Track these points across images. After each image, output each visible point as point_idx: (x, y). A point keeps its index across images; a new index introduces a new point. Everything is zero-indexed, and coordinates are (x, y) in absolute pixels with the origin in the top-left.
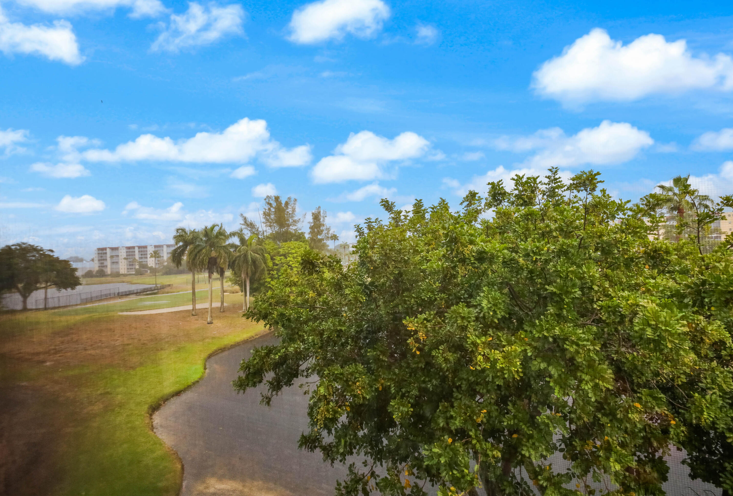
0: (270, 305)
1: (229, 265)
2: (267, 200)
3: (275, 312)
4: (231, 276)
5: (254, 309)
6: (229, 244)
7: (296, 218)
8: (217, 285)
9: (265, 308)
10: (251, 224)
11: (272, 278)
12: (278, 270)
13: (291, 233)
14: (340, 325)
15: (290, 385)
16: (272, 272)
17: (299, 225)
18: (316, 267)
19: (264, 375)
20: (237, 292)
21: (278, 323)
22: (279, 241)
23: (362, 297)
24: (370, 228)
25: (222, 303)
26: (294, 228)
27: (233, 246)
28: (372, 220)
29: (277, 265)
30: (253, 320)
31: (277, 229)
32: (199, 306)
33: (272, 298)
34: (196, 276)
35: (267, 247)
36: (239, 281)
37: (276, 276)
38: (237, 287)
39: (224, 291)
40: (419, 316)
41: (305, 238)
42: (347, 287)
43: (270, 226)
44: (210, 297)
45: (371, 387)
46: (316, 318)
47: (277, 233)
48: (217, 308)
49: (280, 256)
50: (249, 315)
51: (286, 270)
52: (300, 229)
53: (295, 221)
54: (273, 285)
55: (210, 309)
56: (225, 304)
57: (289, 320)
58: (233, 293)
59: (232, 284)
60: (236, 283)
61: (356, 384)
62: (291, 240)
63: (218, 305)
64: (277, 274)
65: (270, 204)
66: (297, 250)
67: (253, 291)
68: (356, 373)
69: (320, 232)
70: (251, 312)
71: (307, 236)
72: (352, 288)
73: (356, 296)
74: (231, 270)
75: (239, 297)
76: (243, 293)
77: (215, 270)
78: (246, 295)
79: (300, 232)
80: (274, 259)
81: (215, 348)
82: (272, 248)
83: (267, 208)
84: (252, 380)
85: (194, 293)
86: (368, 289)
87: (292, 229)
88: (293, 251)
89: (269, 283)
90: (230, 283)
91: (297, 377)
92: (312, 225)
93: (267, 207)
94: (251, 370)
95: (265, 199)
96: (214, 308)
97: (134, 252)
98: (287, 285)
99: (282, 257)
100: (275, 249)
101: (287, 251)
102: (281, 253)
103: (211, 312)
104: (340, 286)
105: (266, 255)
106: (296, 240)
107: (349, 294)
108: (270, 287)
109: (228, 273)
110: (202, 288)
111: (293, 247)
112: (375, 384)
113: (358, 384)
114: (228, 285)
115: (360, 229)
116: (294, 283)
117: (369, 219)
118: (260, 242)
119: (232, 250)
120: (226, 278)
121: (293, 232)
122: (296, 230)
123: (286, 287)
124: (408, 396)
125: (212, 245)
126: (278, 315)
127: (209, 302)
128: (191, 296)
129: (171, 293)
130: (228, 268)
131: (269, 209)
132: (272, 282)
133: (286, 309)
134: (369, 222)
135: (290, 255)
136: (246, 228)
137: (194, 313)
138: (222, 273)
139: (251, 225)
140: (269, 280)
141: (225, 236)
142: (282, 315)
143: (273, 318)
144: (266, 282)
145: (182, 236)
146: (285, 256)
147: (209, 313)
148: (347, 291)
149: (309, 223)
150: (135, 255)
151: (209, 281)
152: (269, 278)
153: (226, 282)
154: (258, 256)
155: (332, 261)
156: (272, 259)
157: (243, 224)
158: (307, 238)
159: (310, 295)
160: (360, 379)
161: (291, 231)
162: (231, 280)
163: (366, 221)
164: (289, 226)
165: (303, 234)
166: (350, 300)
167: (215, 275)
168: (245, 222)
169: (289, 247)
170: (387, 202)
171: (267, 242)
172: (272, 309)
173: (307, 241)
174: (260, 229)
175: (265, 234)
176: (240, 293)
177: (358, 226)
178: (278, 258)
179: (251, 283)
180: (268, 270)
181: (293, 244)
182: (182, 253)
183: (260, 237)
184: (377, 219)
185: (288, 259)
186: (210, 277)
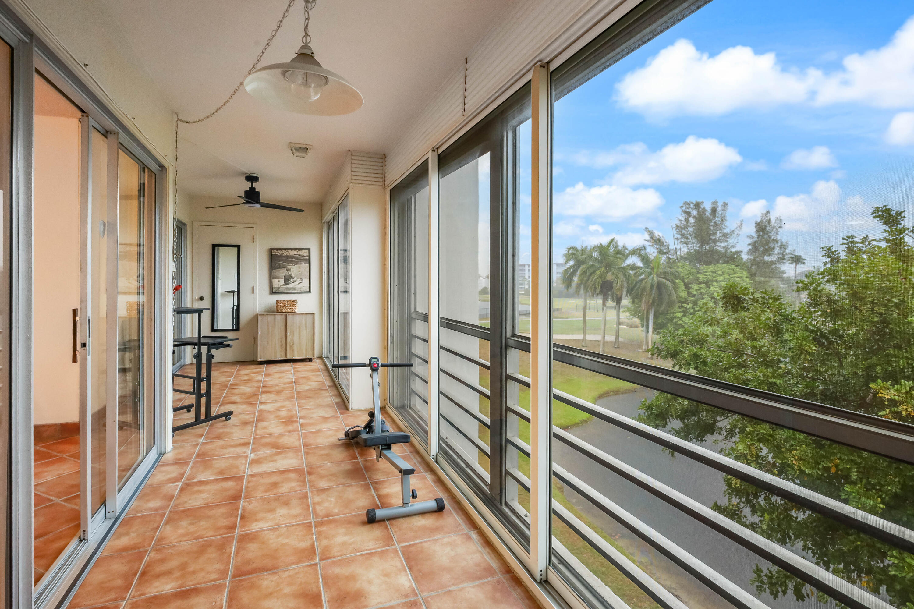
0: (682, 342)
1: (627, 292)
2: (684, 208)
3: (687, 352)
4: (630, 306)
5: (661, 345)
6: (629, 265)
7: (726, 231)
8: (611, 315)
9: (674, 345)
10: (659, 240)
11: (685, 313)
12: (695, 303)
13: (717, 252)
14: (773, 377)
15: (702, 441)
16: (685, 305)
17: (732, 241)
18: (743, 303)
19: (669, 421)
20: (636, 326)
21: (690, 365)
22: (699, 262)
23: (809, 346)
24: (851, 251)
25: (617, 337)
26: (723, 245)
27: (634, 267)
28: (855, 240)
29: (694, 296)
30: (659, 358)
31: (697, 247)
32: (589, 337)
33: (684, 334)
34: (588, 302)
35: (680, 270)
36: (639, 312)
37: (692, 311)
38: (636, 320)
39: (619, 323)
40: (903, 382)
41: (741, 259)
42: (787, 330)
43: (686, 243)
44: (602, 328)
45: (817, 463)
46: (740, 366)
47: (697, 252)
48: (611, 342)
49: (700, 283)
50: (654, 350)
51: (706, 304)
52: (733, 247)
53: (725, 235)
54: (685, 323)
55: (602, 342)
56: (621, 339)
57: (705, 363)
58: (631, 326)
59: (631, 315)
60: (635, 313)
61: (791, 452)
62: (718, 262)
63: (612, 338)
64: (693, 308)
65: (688, 214)
66: (727, 276)
67: (658, 328)
68: (793, 439)
69: (768, 251)
70: (657, 348)
71: (745, 257)
72: (795, 332)
73: (801, 345)
74: (629, 297)
75: (639, 332)
76: (644, 328)
77: (610, 297)
78: (647, 332)
79: (733, 250)
80: (690, 288)
81: (606, 389)
82: (687, 273)
83: (683, 219)
84: (655, 422)
85: (585, 321)
86: (827, 338)
87: (720, 246)
88: (720, 278)
89: (681, 319)
90: (628, 314)
91: (712, 434)
92: (755, 240)
93: (683, 217)
94: (654, 411)
95: (682, 207)
96: (607, 342)
97: (525, 270)
98: (707, 322)
99: (702, 286)
100: (693, 274)
101: (710, 278)
102: (701, 280)
103: (604, 345)
104: (778, 330)
105: (678, 281)
106: (726, 262)
107: (790, 341)
108: (681, 324)
109: (626, 302)
110: (594, 316)
111: (720, 273)
112: (823, 462)
113: (793, 452)
114: (624, 316)
115: (833, 252)
116: (716, 320)
117: (852, 237)
118: (671, 263)
119: (632, 272)
120: (622, 307)
121: (723, 250)
122: (726, 248)
123: (704, 324)
124: (880, 490)
125: (609, 266)
126: (690, 355)
127: (602, 333)
128: (581, 325)
129: (560, 318)
130: (627, 295)
131: (687, 220)
132: (685, 319)
133: (702, 350)
134: (849, 241)
135: (715, 283)
136: (652, 246)
137: (583, 344)
138: (618, 301)
139: (657, 241)
140: (680, 315)
141: (623, 255)
142: (696, 356)
143: (684, 358)
144: (676, 317)
145: (574, 254)
146: (707, 284)
147: (602, 346)
148: (787, 336)
149: (749, 237)
150: (525, 273)
151: (603, 309)
152: (681, 312)
153: (623, 312)
154: (667, 282)
155: (767, 297)
156: (687, 286)
157: (648, 241)
158: (744, 260)
159: (734, 336)
160: (798, 448)
161: (720, 249)
162: (629, 310)
163: (845, 241)
164: (715, 241)
165: (738, 253)
166: (792, 348)
167: (610, 303)
168: (651, 238)
169: (715, 272)
170: (887, 211)
171: (680, 264)
172: (683, 347)
173: (744, 264)
174: (672, 247)
175: (678, 253)
176: (640, 328)
177: (829, 249)
178: (696, 287)
179: (656, 316)
180: (680, 302)
181: (721, 268)
182: (574, 273)
183: (671, 257)
184: (864, 238)
185: (712, 288)
186: (604, 304)
